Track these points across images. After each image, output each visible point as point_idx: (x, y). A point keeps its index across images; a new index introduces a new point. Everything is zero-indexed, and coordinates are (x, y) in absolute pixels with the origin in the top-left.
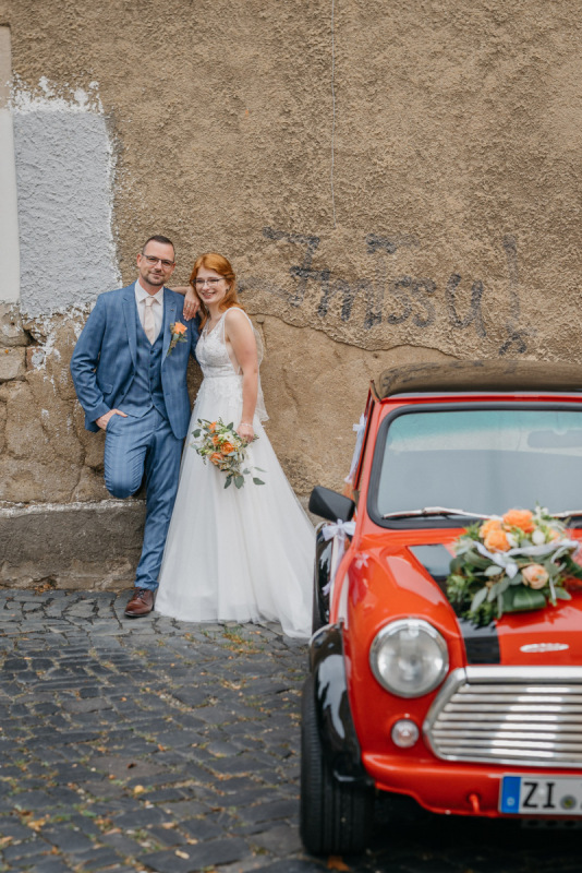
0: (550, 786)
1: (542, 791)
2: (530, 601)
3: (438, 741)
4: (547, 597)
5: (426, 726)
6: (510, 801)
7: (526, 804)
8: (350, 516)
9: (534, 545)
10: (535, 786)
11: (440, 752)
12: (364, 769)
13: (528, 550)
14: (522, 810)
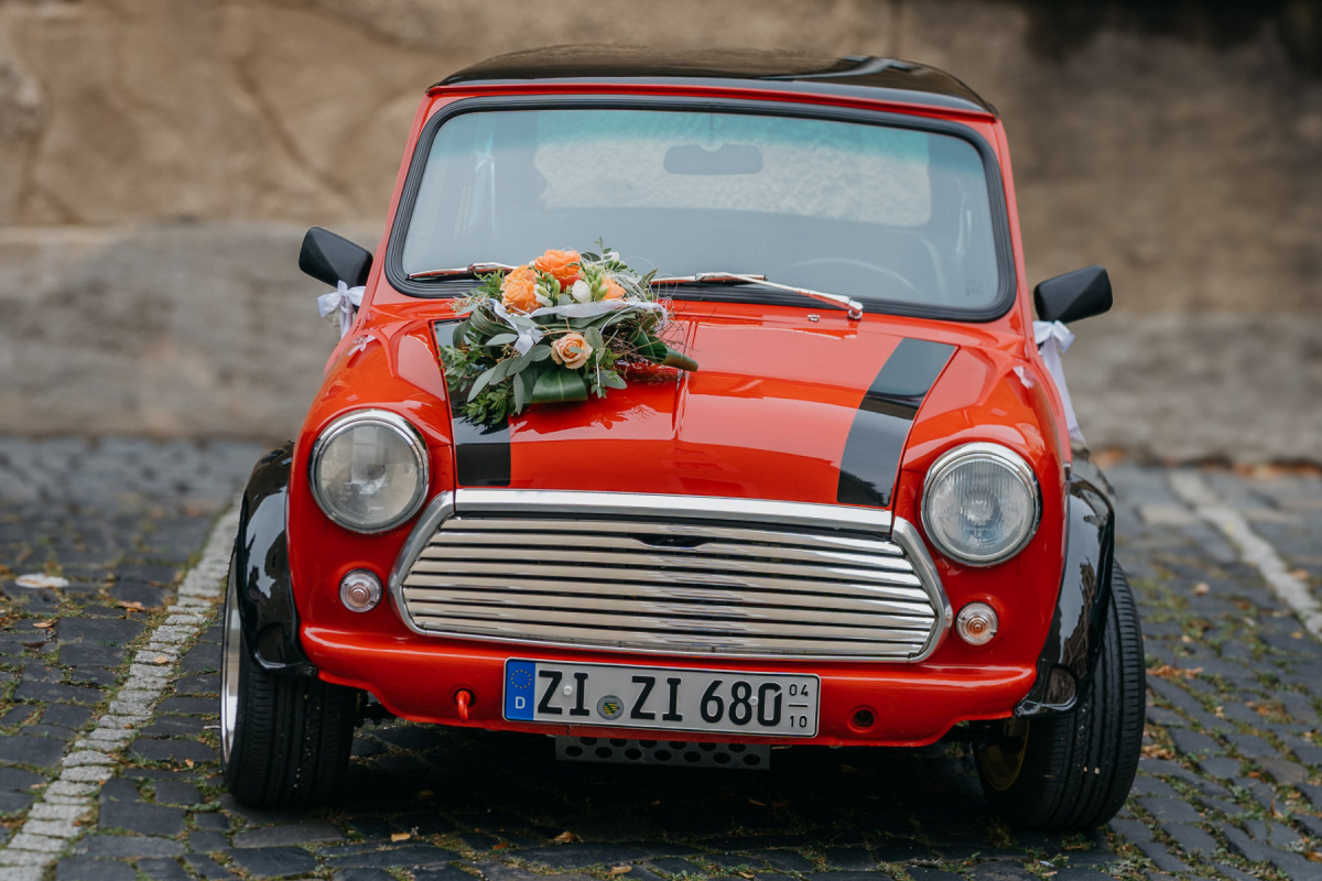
0: (581, 678)
1: (568, 687)
2: (560, 388)
3: (413, 607)
4: (589, 384)
5: (394, 581)
6: (519, 703)
7: (544, 708)
8: (361, 279)
9: (576, 302)
10: (557, 677)
11: (414, 624)
12: (300, 648)
13: (566, 310)
14: (538, 717)
